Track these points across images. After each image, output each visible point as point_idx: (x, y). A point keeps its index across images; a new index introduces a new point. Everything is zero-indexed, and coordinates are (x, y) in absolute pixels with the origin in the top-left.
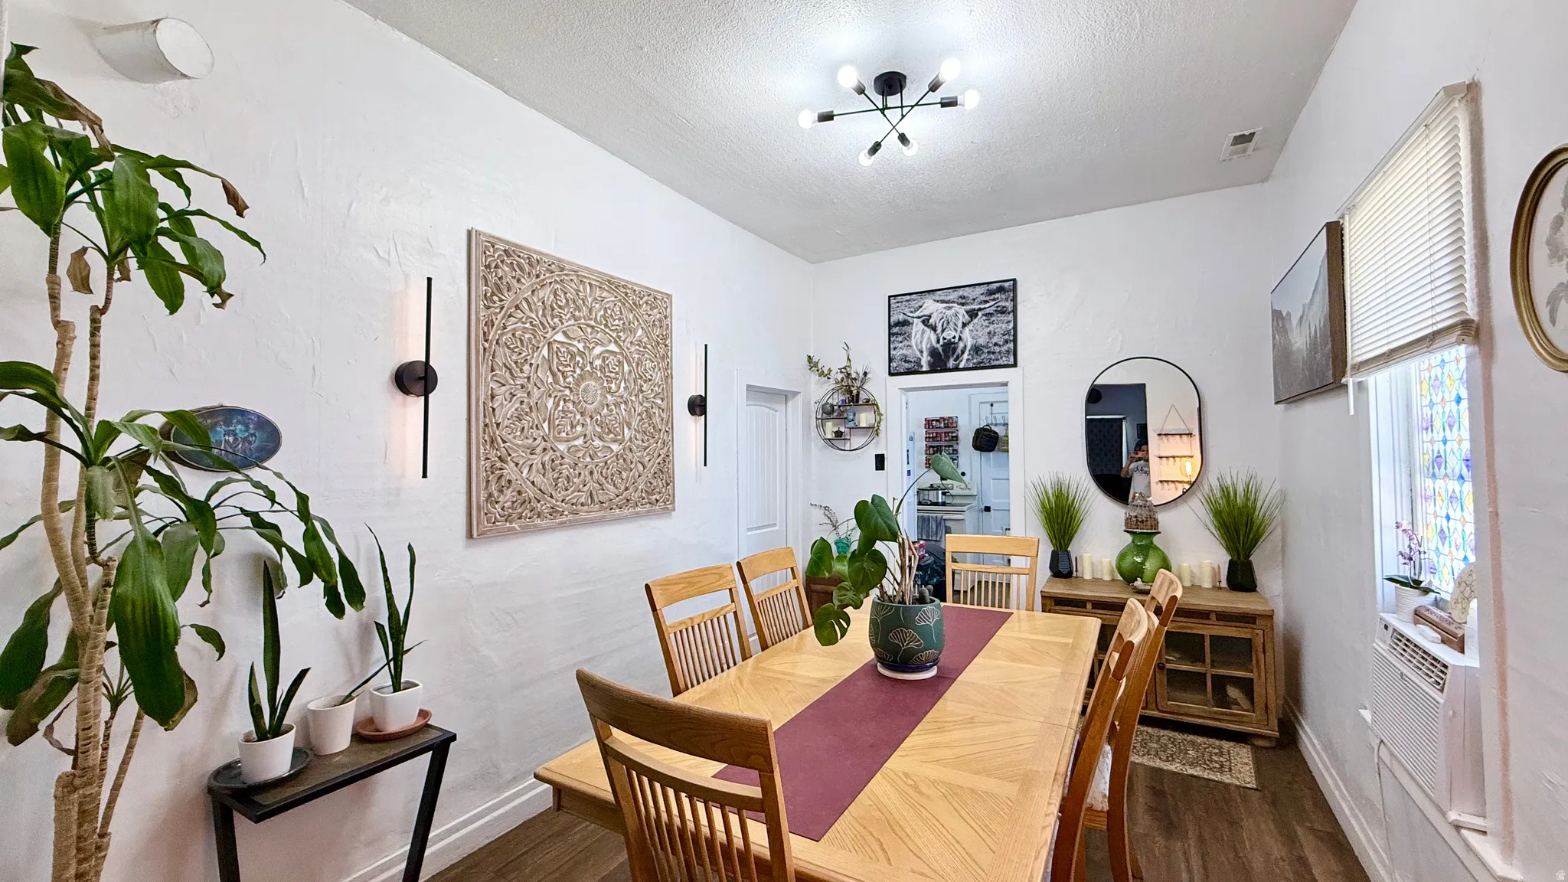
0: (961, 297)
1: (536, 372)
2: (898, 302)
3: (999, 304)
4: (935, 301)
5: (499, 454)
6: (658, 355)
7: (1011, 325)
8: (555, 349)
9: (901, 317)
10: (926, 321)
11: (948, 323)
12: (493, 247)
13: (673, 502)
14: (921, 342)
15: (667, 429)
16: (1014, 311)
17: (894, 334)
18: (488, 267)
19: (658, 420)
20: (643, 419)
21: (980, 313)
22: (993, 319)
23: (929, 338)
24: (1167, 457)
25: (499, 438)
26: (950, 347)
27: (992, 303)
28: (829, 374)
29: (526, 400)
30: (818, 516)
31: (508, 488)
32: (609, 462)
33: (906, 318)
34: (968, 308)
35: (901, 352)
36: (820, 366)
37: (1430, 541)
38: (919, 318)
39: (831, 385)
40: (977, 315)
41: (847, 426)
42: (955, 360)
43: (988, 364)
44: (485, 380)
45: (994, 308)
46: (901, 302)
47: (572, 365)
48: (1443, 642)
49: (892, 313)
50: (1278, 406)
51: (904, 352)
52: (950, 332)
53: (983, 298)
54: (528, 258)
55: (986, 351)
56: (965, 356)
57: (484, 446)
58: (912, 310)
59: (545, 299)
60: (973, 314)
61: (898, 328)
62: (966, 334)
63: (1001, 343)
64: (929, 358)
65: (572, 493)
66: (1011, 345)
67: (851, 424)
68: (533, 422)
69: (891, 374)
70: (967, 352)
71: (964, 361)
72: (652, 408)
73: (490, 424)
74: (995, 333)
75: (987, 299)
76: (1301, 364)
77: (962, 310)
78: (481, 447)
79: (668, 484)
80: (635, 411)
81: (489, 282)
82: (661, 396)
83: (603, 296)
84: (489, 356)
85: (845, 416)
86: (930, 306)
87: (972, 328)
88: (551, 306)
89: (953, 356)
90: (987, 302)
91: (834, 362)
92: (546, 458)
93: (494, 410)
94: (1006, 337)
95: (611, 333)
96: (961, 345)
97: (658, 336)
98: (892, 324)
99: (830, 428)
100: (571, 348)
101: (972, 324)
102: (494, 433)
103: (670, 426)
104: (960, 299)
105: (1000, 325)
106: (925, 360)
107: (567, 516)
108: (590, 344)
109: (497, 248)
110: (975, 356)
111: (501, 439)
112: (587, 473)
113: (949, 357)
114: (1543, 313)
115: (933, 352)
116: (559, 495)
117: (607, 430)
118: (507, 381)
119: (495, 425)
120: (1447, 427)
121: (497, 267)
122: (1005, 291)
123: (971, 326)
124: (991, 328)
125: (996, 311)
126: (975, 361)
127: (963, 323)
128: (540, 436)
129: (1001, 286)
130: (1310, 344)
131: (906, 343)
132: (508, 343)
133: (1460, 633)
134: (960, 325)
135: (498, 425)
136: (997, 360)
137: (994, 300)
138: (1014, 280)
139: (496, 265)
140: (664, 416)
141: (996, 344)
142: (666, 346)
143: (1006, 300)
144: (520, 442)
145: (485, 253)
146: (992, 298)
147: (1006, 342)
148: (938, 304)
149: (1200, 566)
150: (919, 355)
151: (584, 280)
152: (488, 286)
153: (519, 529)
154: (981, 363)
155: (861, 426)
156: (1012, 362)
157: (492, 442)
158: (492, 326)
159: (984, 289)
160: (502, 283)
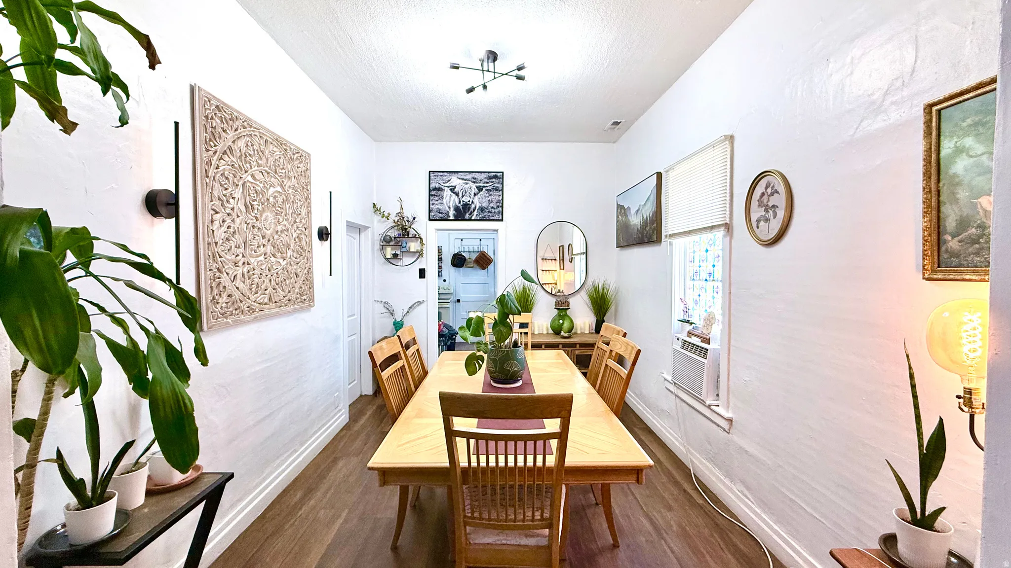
0: (473, 178)
1: (237, 204)
2: (435, 176)
3: (495, 185)
4: (458, 178)
5: (218, 266)
6: (303, 197)
7: (501, 198)
8: (248, 186)
9: (437, 186)
10: (452, 190)
11: (466, 192)
12: (210, 102)
13: (313, 301)
14: (449, 202)
15: (309, 250)
16: (502, 190)
17: (432, 195)
18: (207, 117)
19: (304, 243)
20: (296, 242)
21: (484, 189)
22: (491, 193)
23: (454, 200)
24: (546, 271)
25: (217, 253)
26: (466, 206)
27: (491, 184)
28: (389, 216)
29: (232, 225)
30: (380, 308)
31: (224, 292)
32: (279, 273)
33: (440, 186)
34: (478, 185)
35: (437, 206)
36: (382, 211)
37: (691, 305)
38: (448, 187)
39: (390, 223)
40: (482, 190)
41: (402, 250)
42: (469, 215)
43: (488, 219)
44: (208, 208)
45: (491, 187)
46: (438, 176)
47: (258, 200)
48: (701, 342)
49: (431, 182)
50: (618, 248)
51: (438, 206)
52: (466, 197)
53: (486, 180)
54: (231, 115)
55: (487, 211)
56: (475, 213)
57: (209, 260)
58: (444, 181)
59: (242, 148)
60: (480, 189)
61: (435, 192)
62: (476, 200)
63: (495, 207)
64: (454, 212)
65: (260, 296)
66: (501, 209)
67: (404, 250)
68: (237, 242)
69: (430, 220)
70: (476, 211)
71: (475, 215)
72: (301, 234)
73: (211, 243)
74: (492, 201)
75: (488, 181)
76: (636, 231)
77: (474, 186)
78: (208, 261)
79: (311, 288)
80: (292, 236)
81: (208, 130)
82: (305, 226)
83: (274, 150)
84: (209, 189)
85: (400, 244)
86: (455, 181)
87: (479, 197)
88: (245, 154)
89: (468, 212)
90: (488, 183)
91: (393, 209)
92: (245, 270)
93: (213, 231)
94: (498, 204)
95: (278, 178)
96: (473, 206)
97: (303, 183)
98: (431, 189)
99: (389, 252)
100: (257, 187)
101: (479, 195)
102: (214, 250)
103: (310, 247)
104: (473, 179)
105: (495, 197)
106: (452, 213)
107: (258, 312)
108: (267, 185)
109: (212, 104)
110: (481, 213)
111: (219, 254)
112: (268, 281)
113: (466, 213)
114: (754, 225)
115: (457, 209)
116: (253, 297)
117: (278, 250)
118: (221, 210)
119: (214, 243)
120: (701, 261)
121: (212, 118)
122: (497, 177)
123: (479, 196)
124: (490, 198)
125: (493, 189)
126: (481, 216)
127: (474, 193)
128: (241, 253)
129: (495, 175)
130: (643, 223)
131: (440, 201)
132: (221, 180)
133: (708, 338)
134: (473, 194)
135: (216, 243)
136: (493, 216)
137: (491, 182)
138: (503, 173)
139: (212, 116)
140: (307, 240)
141: (492, 208)
142: (308, 190)
143: (498, 183)
144: (229, 258)
145: (205, 106)
146: (491, 181)
147: (498, 207)
148: (460, 180)
149: (584, 323)
150: (448, 209)
151: (263, 137)
152: (207, 134)
153: (231, 323)
154: (484, 217)
155: (411, 250)
156: (501, 218)
157: (213, 257)
158: (211, 165)
159: (485, 175)
160: (216, 132)
